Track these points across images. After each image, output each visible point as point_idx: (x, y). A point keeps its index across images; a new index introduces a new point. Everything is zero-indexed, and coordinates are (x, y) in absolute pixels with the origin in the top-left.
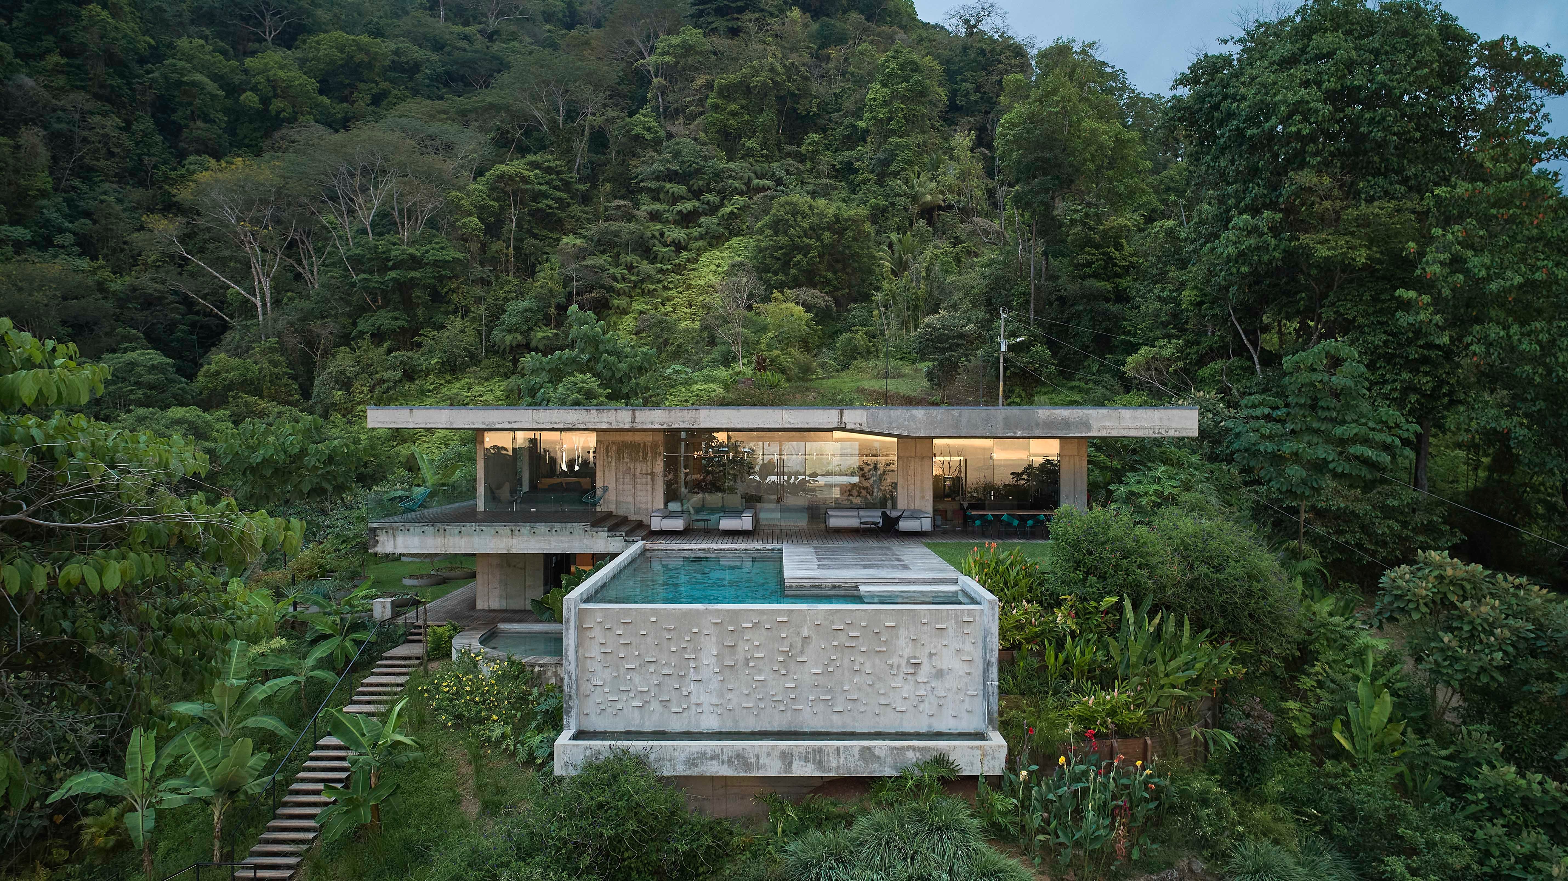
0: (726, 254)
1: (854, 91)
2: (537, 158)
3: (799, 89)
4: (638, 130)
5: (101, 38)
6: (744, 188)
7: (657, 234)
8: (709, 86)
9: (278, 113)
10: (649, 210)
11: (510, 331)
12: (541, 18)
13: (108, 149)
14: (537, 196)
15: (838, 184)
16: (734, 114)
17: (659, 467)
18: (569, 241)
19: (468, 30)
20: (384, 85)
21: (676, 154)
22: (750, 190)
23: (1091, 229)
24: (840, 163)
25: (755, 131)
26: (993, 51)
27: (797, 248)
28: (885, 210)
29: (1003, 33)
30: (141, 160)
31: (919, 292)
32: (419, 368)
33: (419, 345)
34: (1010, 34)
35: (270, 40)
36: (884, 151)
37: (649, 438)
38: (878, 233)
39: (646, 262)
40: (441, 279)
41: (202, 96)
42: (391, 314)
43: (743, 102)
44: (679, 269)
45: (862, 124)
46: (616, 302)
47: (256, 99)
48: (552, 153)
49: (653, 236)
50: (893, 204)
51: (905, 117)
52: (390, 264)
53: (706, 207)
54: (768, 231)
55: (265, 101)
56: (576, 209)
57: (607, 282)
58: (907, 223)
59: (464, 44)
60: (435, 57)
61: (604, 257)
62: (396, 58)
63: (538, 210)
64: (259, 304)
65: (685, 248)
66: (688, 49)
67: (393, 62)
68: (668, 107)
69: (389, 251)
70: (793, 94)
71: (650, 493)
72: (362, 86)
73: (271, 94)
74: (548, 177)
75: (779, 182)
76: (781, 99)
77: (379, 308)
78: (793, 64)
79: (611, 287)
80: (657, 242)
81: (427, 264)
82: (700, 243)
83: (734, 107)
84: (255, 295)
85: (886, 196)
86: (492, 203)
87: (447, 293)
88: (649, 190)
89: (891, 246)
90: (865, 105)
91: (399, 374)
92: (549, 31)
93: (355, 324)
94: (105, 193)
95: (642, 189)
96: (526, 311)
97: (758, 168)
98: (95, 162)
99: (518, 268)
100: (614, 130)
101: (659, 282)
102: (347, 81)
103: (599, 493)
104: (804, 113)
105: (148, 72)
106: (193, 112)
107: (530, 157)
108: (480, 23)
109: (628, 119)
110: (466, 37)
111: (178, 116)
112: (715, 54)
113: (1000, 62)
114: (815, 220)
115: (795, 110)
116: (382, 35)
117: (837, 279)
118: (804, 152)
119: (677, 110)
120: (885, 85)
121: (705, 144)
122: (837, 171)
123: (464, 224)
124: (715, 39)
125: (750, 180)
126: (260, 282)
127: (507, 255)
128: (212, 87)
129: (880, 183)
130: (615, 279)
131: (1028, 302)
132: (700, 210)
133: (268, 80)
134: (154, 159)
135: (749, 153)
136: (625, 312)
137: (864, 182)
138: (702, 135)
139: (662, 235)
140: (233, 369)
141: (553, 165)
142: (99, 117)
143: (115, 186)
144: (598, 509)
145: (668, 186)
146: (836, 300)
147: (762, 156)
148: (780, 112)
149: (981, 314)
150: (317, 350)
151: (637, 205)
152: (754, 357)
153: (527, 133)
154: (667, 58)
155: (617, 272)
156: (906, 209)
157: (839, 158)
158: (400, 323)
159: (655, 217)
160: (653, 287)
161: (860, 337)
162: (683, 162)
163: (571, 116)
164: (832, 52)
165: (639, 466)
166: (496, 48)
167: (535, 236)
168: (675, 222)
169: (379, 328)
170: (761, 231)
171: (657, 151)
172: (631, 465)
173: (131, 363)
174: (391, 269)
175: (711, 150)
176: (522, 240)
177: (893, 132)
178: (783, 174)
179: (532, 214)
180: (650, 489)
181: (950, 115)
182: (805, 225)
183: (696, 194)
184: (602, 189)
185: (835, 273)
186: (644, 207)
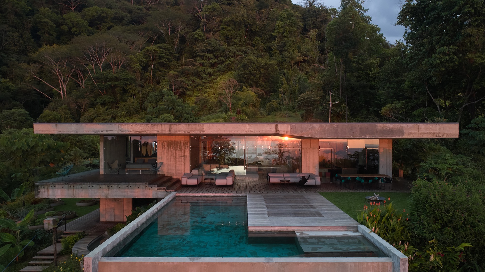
0: (227, 77)
1: (271, 23)
2: (161, 45)
3: (252, 23)
4: (197, 36)
5: (13, 7)
6: (233, 55)
7: (203, 70)
8: (221, 22)
9: (74, 32)
10: (200, 62)
11: (150, 102)
12: (166, 4)
13: (15, 43)
14: (161, 57)
15: (266, 54)
16: (229, 31)
17: (188, 153)
18: (172, 73)
19: (140, 7)
20: (112, 24)
21: (210, 44)
22: (235, 56)
23: (360, 64)
24: (267, 47)
25: (237, 37)
26: (318, 11)
27: (252, 75)
28: (282, 62)
29: (322, 5)
30: (26, 47)
31: (296, 88)
32: (117, 115)
33: (118, 107)
34: (324, 5)
35: (73, 9)
36: (282, 43)
37: (182, 139)
38: (280, 69)
39: (199, 79)
40: (126, 85)
41: (48, 27)
42: (108, 97)
43: (233, 27)
44: (210, 82)
45: (274, 34)
46: (188, 93)
47: (67, 27)
48: (167, 44)
49: (201, 71)
50: (285, 60)
51: (289, 32)
52: (108, 79)
53: (220, 61)
54: (242, 69)
55: (70, 28)
56: (174, 62)
57: (185, 86)
58: (290, 67)
59: (139, 11)
60: (129, 15)
61: (184, 78)
62: (116, 15)
63: (161, 62)
64: (62, 93)
65: (213, 75)
66: (214, 9)
67: (115, 16)
68: (207, 29)
69: (108, 75)
70: (250, 25)
71: (183, 166)
72: (104, 24)
73: (72, 26)
74: (165, 51)
75: (245, 53)
76: (246, 26)
77: (104, 95)
78: (250, 14)
79: (187, 88)
80: (203, 73)
81: (121, 80)
82: (218, 73)
83: (230, 28)
84: (60, 91)
85: (283, 58)
86: (145, 59)
87: (128, 90)
88: (200, 56)
89: (284, 74)
90: (275, 28)
91: (111, 116)
92: (168, 8)
93: (96, 100)
94: (13, 58)
95: (198, 56)
96: (156, 95)
97: (238, 49)
98: (9, 48)
99: (154, 82)
100: (188, 36)
101: (203, 86)
102: (99, 23)
103: (158, 165)
104: (254, 31)
105: (29, 18)
106: (45, 32)
107: (158, 45)
108: (145, 5)
109: (193, 33)
110: (140, 9)
111: (39, 33)
112: (223, 11)
113: (321, 15)
114: (258, 65)
115: (251, 30)
116: (112, 8)
117: (266, 85)
118: (254, 43)
119: (210, 30)
120: (282, 21)
121: (219, 41)
122: (265, 50)
123: (134, 66)
124: (223, 6)
125: (235, 52)
126: (62, 85)
127: (150, 77)
128: (50, 23)
129: (281, 53)
130: (188, 85)
131: (339, 89)
132: (218, 62)
133: (71, 22)
134: (30, 47)
135: (235, 44)
136: (191, 96)
137: (275, 53)
138: (219, 38)
139: (204, 71)
140: (51, 115)
141: (166, 47)
142: (11, 33)
143: (16, 55)
144: (158, 173)
145: (206, 54)
146: (266, 92)
147: (239, 45)
148: (246, 31)
149: (321, 93)
150: (82, 109)
151: (195, 61)
152: (236, 109)
153: (159, 38)
154: (207, 13)
155: (189, 83)
156: (289, 62)
157: (266, 45)
158: (111, 100)
159: (202, 64)
160: (201, 88)
161: (275, 103)
162: (212, 47)
163: (173, 31)
164: (263, 11)
165: (178, 153)
166: (150, 13)
167: (160, 71)
168: (209, 67)
169: (104, 101)
170: (239, 69)
171: (203, 43)
172: (174, 152)
173: (13, 113)
174: (109, 81)
175: (222, 42)
176: (155, 72)
177: (285, 37)
178: (247, 50)
179: (159, 63)
180: (183, 163)
181: (304, 32)
182: (255, 66)
183: (217, 57)
184: (184, 56)
185: (265, 83)
186: (198, 61)
